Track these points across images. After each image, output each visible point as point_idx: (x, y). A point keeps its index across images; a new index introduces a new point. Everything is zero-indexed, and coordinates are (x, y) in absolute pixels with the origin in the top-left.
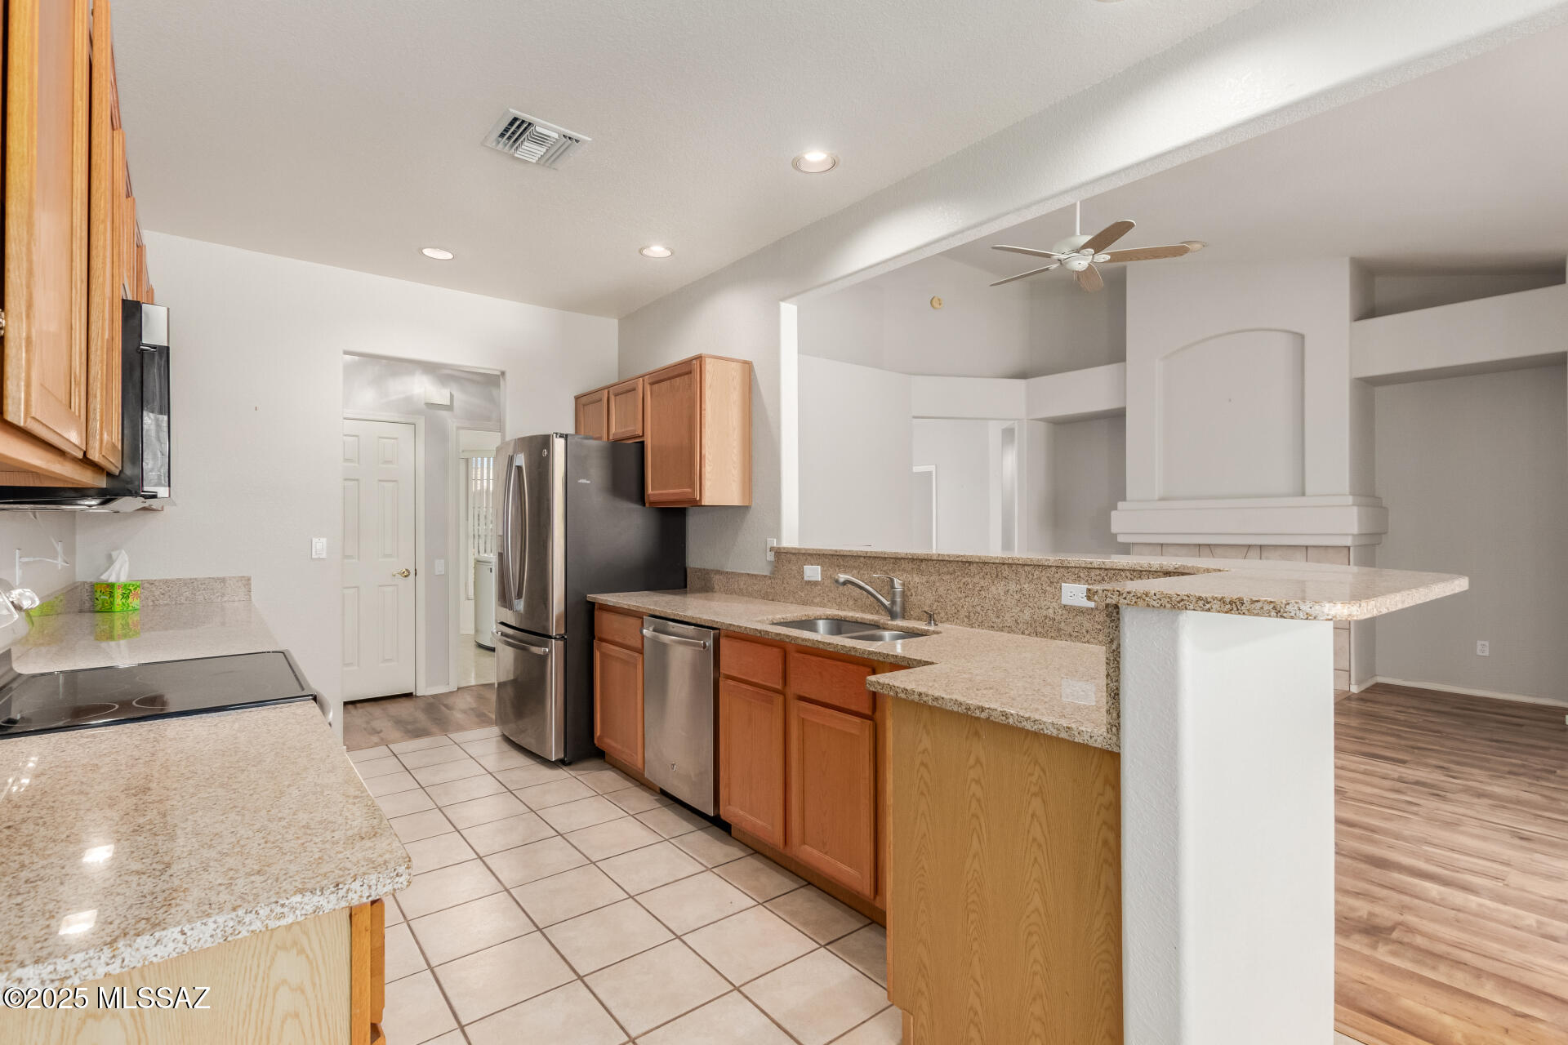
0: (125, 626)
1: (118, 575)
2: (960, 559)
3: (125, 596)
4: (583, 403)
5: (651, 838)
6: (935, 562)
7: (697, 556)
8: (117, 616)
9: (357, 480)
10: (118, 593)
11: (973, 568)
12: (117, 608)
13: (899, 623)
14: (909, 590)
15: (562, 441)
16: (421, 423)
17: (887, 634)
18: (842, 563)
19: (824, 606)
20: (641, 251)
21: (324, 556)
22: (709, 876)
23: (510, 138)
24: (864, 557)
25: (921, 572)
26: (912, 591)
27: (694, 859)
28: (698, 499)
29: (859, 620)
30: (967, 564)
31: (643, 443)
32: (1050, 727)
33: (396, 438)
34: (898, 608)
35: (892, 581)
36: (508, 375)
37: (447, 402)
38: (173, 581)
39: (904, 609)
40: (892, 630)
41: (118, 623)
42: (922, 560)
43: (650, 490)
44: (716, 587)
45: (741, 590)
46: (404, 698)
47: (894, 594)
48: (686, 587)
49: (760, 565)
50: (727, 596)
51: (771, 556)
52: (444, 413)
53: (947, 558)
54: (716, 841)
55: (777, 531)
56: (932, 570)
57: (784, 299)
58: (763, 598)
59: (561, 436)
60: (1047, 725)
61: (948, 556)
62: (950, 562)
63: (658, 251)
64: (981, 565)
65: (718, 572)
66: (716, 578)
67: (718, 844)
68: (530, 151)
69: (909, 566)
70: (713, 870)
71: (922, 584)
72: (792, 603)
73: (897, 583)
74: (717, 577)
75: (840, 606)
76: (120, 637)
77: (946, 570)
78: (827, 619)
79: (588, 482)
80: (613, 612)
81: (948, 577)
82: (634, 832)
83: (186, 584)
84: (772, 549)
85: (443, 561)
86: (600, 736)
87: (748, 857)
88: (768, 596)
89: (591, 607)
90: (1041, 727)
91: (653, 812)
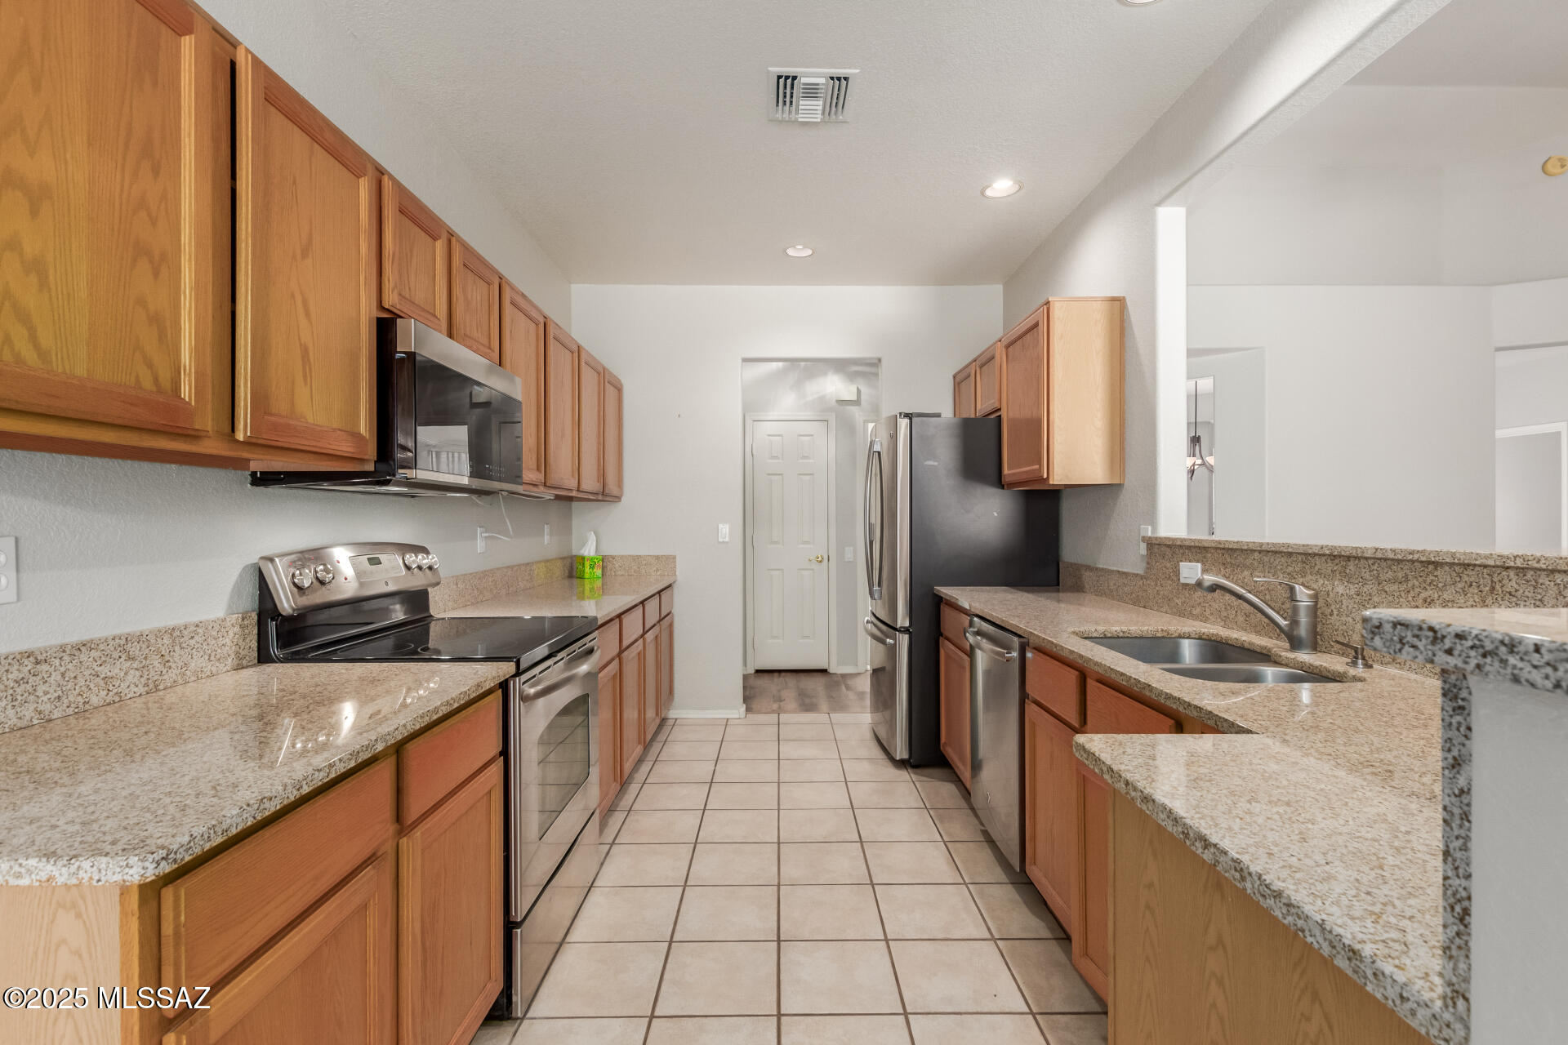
0: (592, 590)
1: (589, 551)
2: (1416, 557)
3: (592, 567)
4: (960, 380)
5: (949, 875)
6: (1370, 562)
7: (1072, 549)
8: (587, 582)
9: (782, 474)
10: (587, 564)
11: (1443, 575)
12: (587, 576)
13: (1305, 657)
14: (1328, 605)
15: (907, 421)
16: (833, 423)
17: (1269, 671)
18: (1229, 560)
19: (1206, 620)
20: (983, 193)
21: (727, 539)
22: (989, 947)
23: (785, 103)
24: (1260, 552)
25: (1347, 578)
26: (1333, 607)
27: (983, 918)
28: (1045, 476)
29: (1246, 645)
30: (1431, 567)
31: (1000, 416)
32: (1317, 932)
33: (812, 435)
34: (1303, 631)
35: (1292, 589)
36: (883, 361)
37: (854, 398)
38: (626, 556)
39: (1314, 631)
40: (1287, 666)
41: (587, 587)
42: (1349, 558)
43: (1006, 471)
44: (1087, 586)
45: (1111, 591)
46: (819, 674)
47: (1295, 610)
48: (1058, 585)
49: (1130, 559)
50: (1097, 598)
51: (1143, 549)
52: (854, 409)
53: (1391, 556)
54: (1024, 906)
55: (1151, 516)
56: (1367, 576)
57: (1159, 204)
58: (1134, 604)
59: (907, 415)
60: (1310, 923)
61: (1393, 551)
62: (1399, 561)
63: (1002, 187)
64: (1457, 568)
65: (1089, 568)
66: (1087, 576)
67: (1025, 910)
68: (811, 109)
69: (1328, 567)
70: (999, 942)
71: (1350, 597)
72: (1166, 612)
73: (1303, 594)
74: (1087, 573)
75: (1226, 622)
76: (589, 598)
77: (1390, 575)
78: (1200, 638)
79: (936, 464)
80: (957, 610)
81: (1395, 587)
82: (936, 861)
83: (634, 560)
84: (1144, 539)
85: (852, 548)
86: (945, 743)
87: (1054, 941)
88: (1140, 601)
89: (939, 600)
90: (1300, 923)
91: (971, 844)
